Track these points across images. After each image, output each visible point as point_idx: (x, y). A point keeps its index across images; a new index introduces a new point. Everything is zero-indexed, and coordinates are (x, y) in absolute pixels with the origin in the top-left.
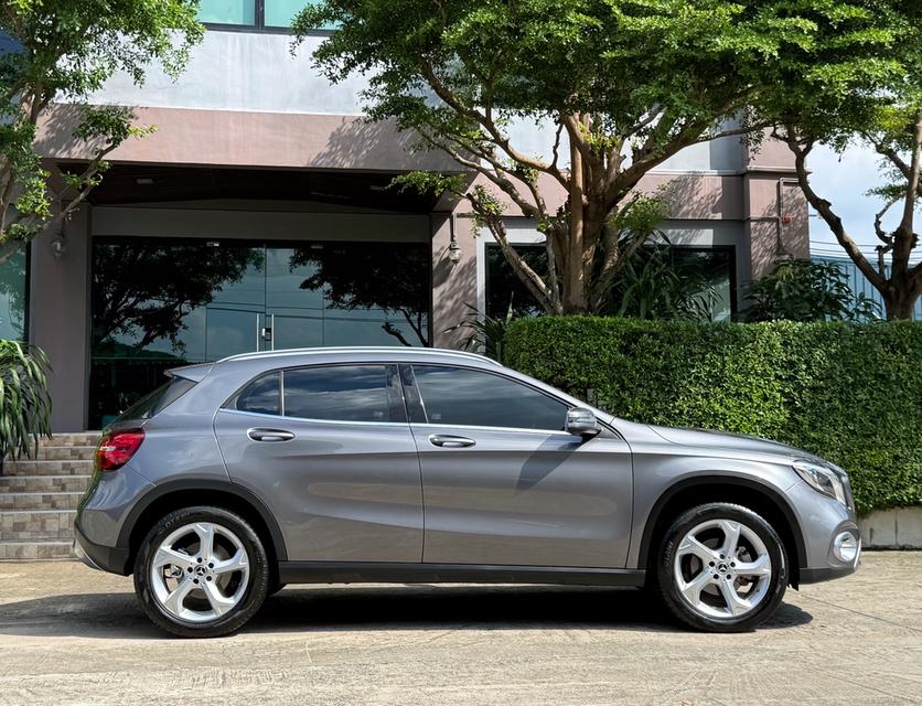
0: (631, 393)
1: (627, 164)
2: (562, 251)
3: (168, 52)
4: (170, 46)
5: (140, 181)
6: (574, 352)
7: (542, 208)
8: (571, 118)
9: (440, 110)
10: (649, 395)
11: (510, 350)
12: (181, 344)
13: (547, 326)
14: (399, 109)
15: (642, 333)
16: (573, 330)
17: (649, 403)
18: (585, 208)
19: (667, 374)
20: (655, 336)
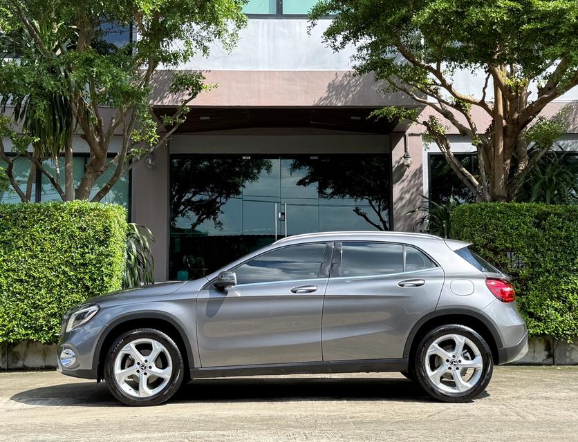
0: (543, 255)
1: (533, 98)
2: (488, 158)
3: (226, 35)
4: (227, 31)
5: (201, 118)
6: (502, 227)
7: (474, 130)
8: (496, 68)
9: (405, 67)
10: (556, 256)
11: (455, 226)
12: (220, 223)
13: (482, 210)
14: (376, 66)
15: (549, 214)
16: (501, 212)
17: (555, 261)
18: (505, 129)
19: (568, 242)
20: (559, 215)
